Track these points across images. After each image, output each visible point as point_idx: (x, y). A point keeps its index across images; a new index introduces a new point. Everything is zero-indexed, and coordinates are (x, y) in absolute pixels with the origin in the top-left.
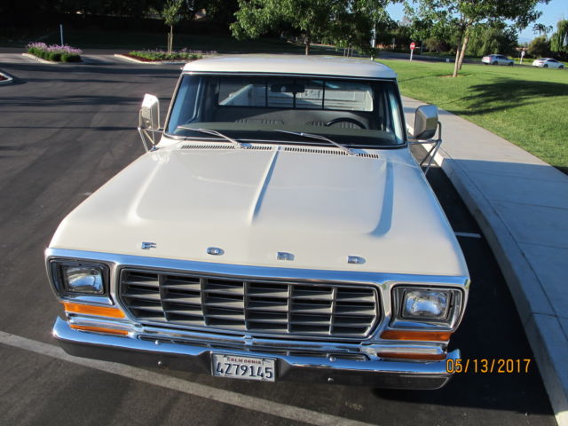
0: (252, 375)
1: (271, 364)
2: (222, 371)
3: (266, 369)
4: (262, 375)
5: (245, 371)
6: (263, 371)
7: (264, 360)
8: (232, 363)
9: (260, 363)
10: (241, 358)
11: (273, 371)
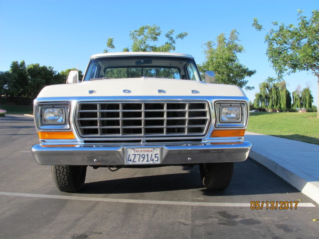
0: (148, 161)
1: (158, 151)
2: (131, 161)
3: (155, 154)
4: (153, 160)
5: (144, 158)
6: (153, 157)
7: (154, 148)
8: (136, 153)
9: (151, 151)
10: (141, 149)
11: (159, 156)
